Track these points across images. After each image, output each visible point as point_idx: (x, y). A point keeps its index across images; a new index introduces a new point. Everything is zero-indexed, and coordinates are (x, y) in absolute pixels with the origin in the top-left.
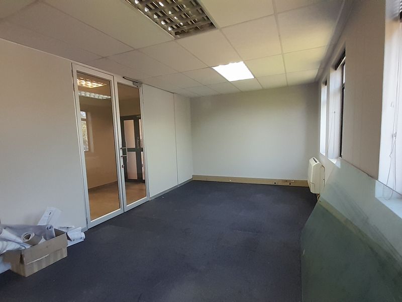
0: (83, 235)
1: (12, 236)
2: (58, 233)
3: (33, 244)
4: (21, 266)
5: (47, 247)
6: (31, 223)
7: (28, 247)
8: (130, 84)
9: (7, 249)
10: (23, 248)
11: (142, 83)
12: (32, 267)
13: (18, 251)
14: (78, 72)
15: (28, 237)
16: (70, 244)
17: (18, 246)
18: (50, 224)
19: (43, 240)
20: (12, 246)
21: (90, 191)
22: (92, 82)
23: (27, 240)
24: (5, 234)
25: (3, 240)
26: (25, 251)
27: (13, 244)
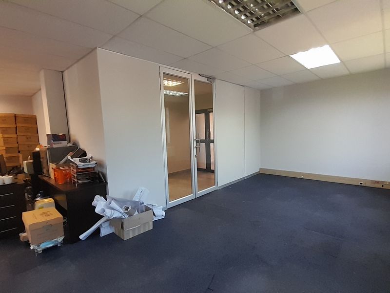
0: (164, 213)
1: (117, 207)
2: (147, 209)
3: (130, 216)
4: (122, 230)
5: (139, 219)
6: (128, 198)
7: (127, 216)
8: (204, 80)
9: (114, 216)
10: (124, 217)
11: (215, 79)
12: (129, 234)
13: (120, 219)
14: (164, 73)
15: (127, 209)
16: (155, 219)
17: (120, 215)
18: (142, 200)
19: (137, 213)
20: (117, 215)
21: (170, 175)
22: (172, 81)
23: (126, 211)
24: (114, 204)
25: (112, 209)
26: (125, 219)
27: (117, 213)
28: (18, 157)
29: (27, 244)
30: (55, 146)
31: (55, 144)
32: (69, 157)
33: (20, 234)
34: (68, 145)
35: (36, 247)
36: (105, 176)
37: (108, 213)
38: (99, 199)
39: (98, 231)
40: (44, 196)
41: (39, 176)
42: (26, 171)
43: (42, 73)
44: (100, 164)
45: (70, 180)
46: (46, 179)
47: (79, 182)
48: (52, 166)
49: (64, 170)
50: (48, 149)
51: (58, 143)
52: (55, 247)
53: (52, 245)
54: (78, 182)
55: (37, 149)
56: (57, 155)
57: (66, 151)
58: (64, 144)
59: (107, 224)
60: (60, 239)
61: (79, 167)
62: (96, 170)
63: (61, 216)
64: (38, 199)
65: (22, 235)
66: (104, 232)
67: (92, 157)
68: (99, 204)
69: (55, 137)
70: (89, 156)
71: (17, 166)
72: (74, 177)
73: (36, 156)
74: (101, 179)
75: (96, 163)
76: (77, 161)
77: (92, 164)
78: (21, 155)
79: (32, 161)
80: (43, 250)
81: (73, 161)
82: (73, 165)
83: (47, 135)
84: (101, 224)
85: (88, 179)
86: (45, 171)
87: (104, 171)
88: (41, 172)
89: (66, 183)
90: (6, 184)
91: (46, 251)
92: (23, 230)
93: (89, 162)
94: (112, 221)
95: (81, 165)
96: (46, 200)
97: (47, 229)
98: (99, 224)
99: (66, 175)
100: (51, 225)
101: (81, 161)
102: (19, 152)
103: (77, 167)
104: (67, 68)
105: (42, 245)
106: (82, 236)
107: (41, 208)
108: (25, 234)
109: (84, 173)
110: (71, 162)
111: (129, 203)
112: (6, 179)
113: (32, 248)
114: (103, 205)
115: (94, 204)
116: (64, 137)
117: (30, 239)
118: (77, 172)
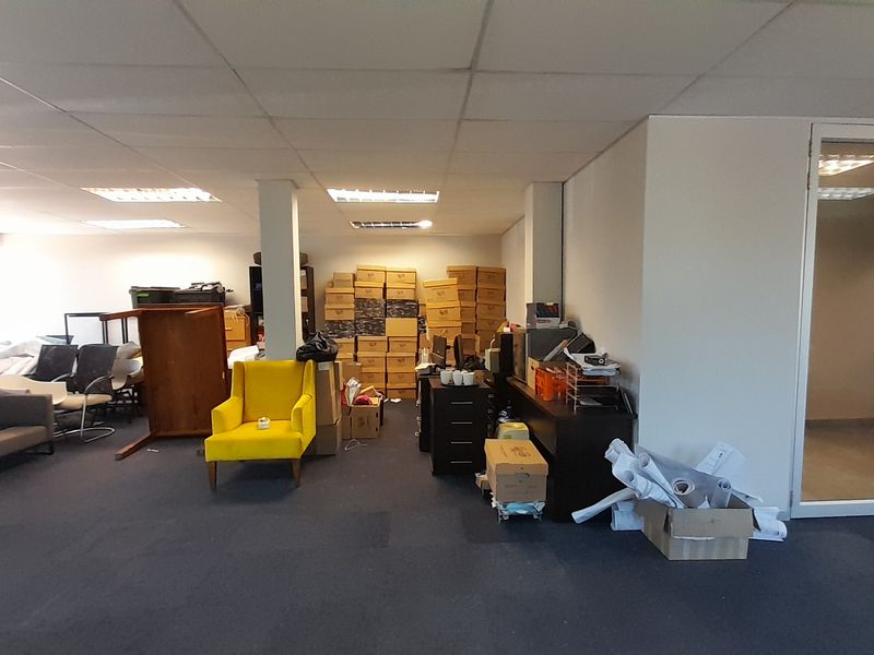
0: (783, 530)
1: (660, 477)
2: (737, 503)
3: (689, 506)
4: (663, 536)
5: (713, 521)
6: (683, 461)
7: (681, 506)
9: (651, 495)
10: (673, 505)
12: (687, 545)
13: (664, 505)
14: (824, 141)
15: (683, 488)
16: (757, 536)
17: (664, 497)
18: (724, 475)
19: (706, 505)
20: (657, 494)
23: (680, 493)
24: (652, 468)
25: (648, 477)
26: (675, 511)
27: (658, 490)
28: (475, 340)
29: (487, 496)
30: (539, 326)
31: (539, 321)
32: (566, 351)
33: (477, 475)
34: (561, 326)
35: (501, 507)
36: (633, 400)
37: (641, 484)
38: (620, 448)
39: (607, 515)
40: (513, 417)
41: (508, 379)
42: (488, 366)
43: (530, 190)
44: (622, 372)
45: (564, 393)
46: (519, 385)
47: (582, 403)
48: (532, 363)
49: (554, 375)
50: (528, 331)
51: (545, 321)
52: (528, 517)
53: (524, 512)
54: (578, 403)
55: (507, 330)
56: (541, 343)
57: (558, 336)
58: (554, 323)
59: (629, 506)
60: (540, 506)
61: (585, 373)
62: (620, 383)
63: (544, 462)
64: (502, 420)
65: (481, 478)
66: (623, 521)
67: (606, 354)
68: (621, 459)
69: (540, 310)
70: (600, 352)
71: (472, 357)
72: (572, 391)
73: (506, 342)
74: (626, 405)
75: (617, 369)
76: (579, 358)
77: (608, 370)
78: (478, 338)
79: (497, 350)
80: (510, 516)
81: (572, 358)
82: (574, 366)
83: (528, 305)
84: (615, 504)
85: (596, 399)
86: (516, 369)
87: (632, 388)
88: (512, 373)
89: (554, 400)
90: (466, 384)
91: (515, 518)
92: (482, 467)
93: (603, 365)
94: (640, 505)
95: (589, 369)
96: (516, 425)
97: (517, 479)
98: (613, 502)
99: (556, 385)
100: (528, 475)
101: (588, 360)
102: (476, 332)
103: (581, 372)
104: (575, 174)
105: (509, 506)
106: (578, 516)
107: (508, 437)
108: (484, 477)
109: (590, 385)
110: (568, 359)
111: (686, 474)
112: (465, 377)
113: (494, 506)
114: (629, 463)
115: (608, 455)
116: (556, 311)
117: (494, 488)
118: (579, 383)
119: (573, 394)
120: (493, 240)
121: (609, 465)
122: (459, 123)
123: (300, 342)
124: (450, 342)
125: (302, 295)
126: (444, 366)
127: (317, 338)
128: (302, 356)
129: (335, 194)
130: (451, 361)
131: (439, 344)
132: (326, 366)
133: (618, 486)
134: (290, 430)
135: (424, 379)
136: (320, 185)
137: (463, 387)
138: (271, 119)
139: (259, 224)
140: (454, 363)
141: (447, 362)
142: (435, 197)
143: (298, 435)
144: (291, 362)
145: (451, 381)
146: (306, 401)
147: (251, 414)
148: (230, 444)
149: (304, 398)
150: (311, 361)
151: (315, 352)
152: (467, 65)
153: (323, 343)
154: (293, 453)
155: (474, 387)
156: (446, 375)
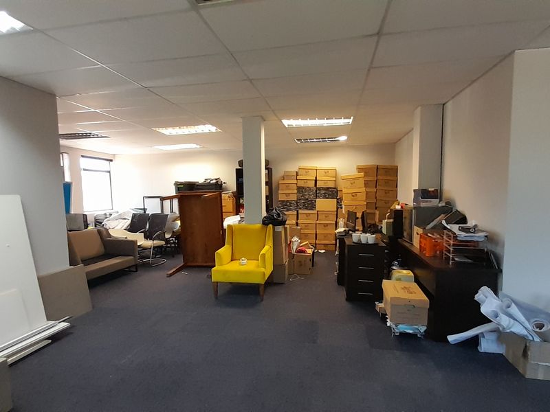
1: (521, 317)
4: (522, 359)
7: (537, 339)
9: (512, 330)
10: (531, 338)
12: (536, 371)
13: (523, 338)
15: (541, 326)
17: (524, 332)
20: (518, 329)
23: (538, 330)
24: (514, 310)
25: (510, 316)
26: (533, 344)
27: (519, 326)
28: (375, 214)
29: (383, 318)
30: (423, 205)
31: (423, 202)
32: (444, 222)
33: (376, 303)
34: (440, 205)
35: (394, 326)
36: (499, 260)
37: (504, 321)
38: (488, 294)
39: (475, 341)
40: (403, 266)
41: (399, 240)
42: (384, 231)
43: (418, 111)
44: (490, 238)
45: (441, 252)
46: (407, 245)
47: (456, 259)
48: (417, 230)
49: (434, 239)
50: (415, 208)
51: (427, 202)
52: (413, 336)
53: (411, 332)
54: (453, 259)
55: (398, 207)
56: (424, 216)
57: (436, 212)
58: (434, 202)
59: (493, 336)
60: (423, 329)
61: (458, 238)
62: (488, 247)
63: (426, 298)
64: (394, 268)
65: (379, 305)
66: (488, 346)
67: (476, 226)
68: (487, 301)
69: (423, 194)
70: (471, 223)
71: (373, 225)
72: (449, 251)
73: (398, 215)
74: (491, 262)
75: (486, 236)
76: (455, 228)
77: (479, 237)
78: (377, 212)
79: (392, 220)
80: (401, 333)
81: (449, 227)
82: (450, 233)
83: (414, 190)
84: (482, 333)
85: (468, 257)
86: (405, 234)
87: (498, 250)
88: (402, 236)
89: (435, 256)
90: (370, 243)
91: (404, 335)
92: (380, 299)
93: (474, 233)
94: (502, 335)
95: (462, 235)
96: (405, 272)
97: (406, 309)
98: (480, 331)
99: (435, 245)
100: (414, 306)
101: (462, 229)
102: (376, 208)
103: (455, 237)
104: (453, 97)
105: (400, 326)
106: (452, 338)
107: (399, 279)
108: (382, 305)
109: (463, 247)
110: (445, 228)
111: (543, 316)
112: (369, 238)
113: (388, 325)
114: (495, 305)
115: (477, 297)
116: (437, 194)
117: (388, 312)
118: (454, 245)
119: (450, 253)
120: (390, 147)
121: (478, 305)
122: (369, 70)
123: (264, 214)
124: (359, 215)
125: (266, 185)
126: (354, 230)
127: (274, 211)
128: (266, 222)
129: (286, 122)
130: (359, 227)
131: (351, 216)
132: (280, 229)
133: (485, 320)
134: (258, 266)
135: (341, 238)
136: (277, 117)
137: (367, 245)
138: (251, 81)
139: (242, 143)
140: (361, 228)
141: (357, 228)
142: (350, 121)
143: (263, 270)
144: (259, 225)
145: (360, 240)
146: (267, 249)
147: (236, 256)
148: (225, 272)
149: (267, 247)
150: (271, 225)
151: (273, 220)
152: (376, 31)
153: (278, 215)
154: (260, 280)
155: (375, 245)
156: (356, 237)
